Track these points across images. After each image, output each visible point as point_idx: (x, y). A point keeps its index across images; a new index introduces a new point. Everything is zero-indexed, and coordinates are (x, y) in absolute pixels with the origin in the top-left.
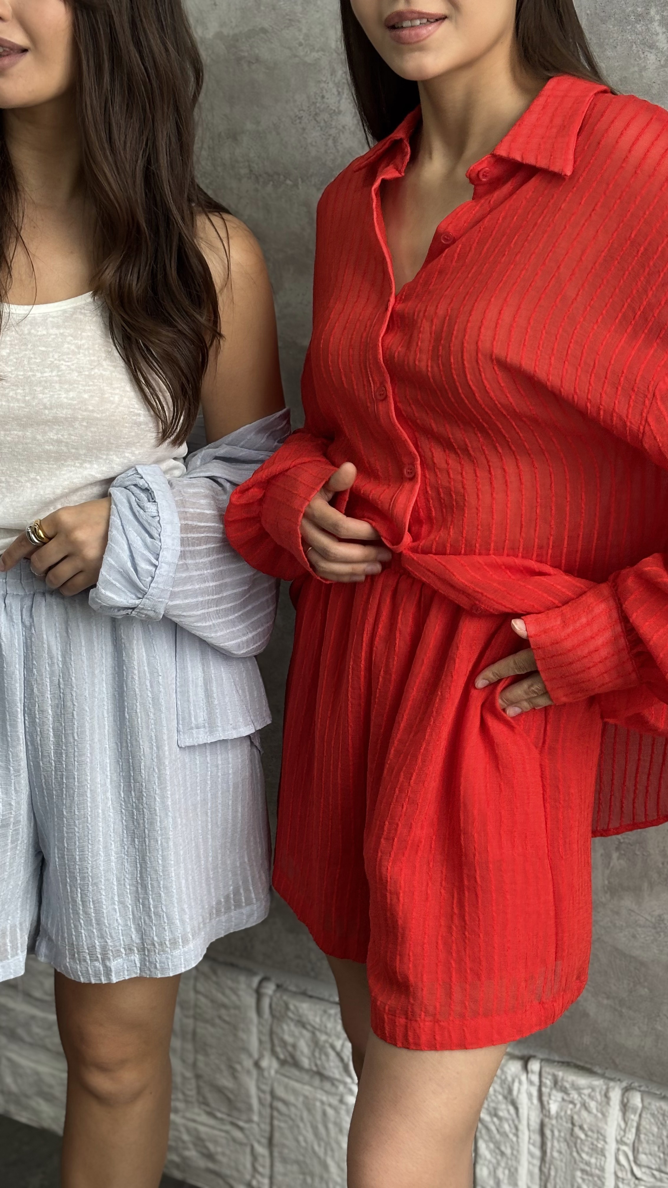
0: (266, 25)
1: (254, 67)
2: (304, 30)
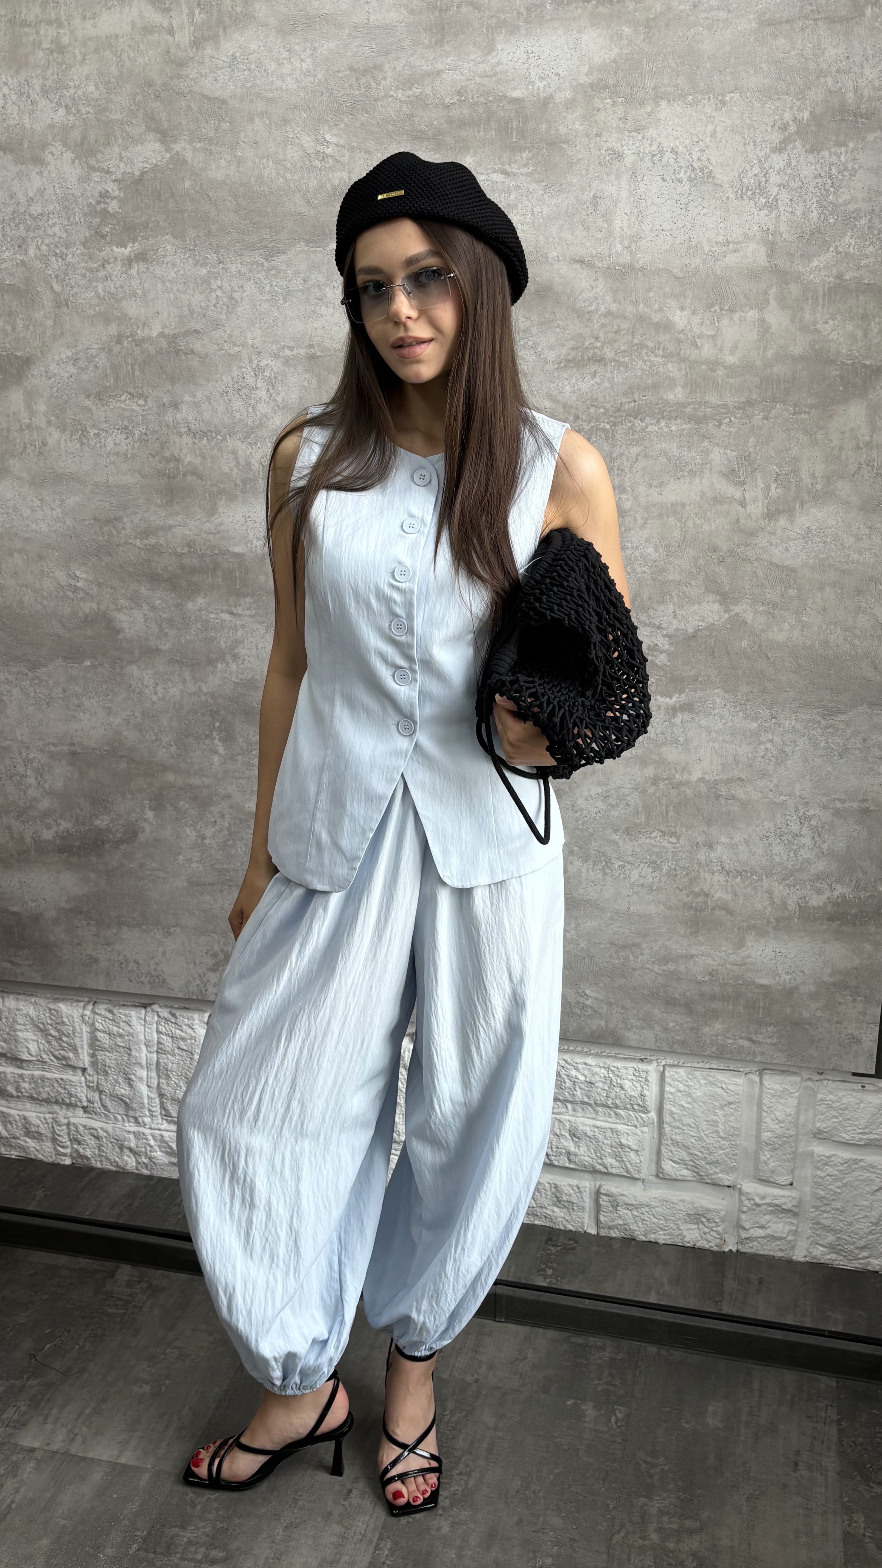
0: (199, 329)
1: (189, 357)
2: (228, 332)
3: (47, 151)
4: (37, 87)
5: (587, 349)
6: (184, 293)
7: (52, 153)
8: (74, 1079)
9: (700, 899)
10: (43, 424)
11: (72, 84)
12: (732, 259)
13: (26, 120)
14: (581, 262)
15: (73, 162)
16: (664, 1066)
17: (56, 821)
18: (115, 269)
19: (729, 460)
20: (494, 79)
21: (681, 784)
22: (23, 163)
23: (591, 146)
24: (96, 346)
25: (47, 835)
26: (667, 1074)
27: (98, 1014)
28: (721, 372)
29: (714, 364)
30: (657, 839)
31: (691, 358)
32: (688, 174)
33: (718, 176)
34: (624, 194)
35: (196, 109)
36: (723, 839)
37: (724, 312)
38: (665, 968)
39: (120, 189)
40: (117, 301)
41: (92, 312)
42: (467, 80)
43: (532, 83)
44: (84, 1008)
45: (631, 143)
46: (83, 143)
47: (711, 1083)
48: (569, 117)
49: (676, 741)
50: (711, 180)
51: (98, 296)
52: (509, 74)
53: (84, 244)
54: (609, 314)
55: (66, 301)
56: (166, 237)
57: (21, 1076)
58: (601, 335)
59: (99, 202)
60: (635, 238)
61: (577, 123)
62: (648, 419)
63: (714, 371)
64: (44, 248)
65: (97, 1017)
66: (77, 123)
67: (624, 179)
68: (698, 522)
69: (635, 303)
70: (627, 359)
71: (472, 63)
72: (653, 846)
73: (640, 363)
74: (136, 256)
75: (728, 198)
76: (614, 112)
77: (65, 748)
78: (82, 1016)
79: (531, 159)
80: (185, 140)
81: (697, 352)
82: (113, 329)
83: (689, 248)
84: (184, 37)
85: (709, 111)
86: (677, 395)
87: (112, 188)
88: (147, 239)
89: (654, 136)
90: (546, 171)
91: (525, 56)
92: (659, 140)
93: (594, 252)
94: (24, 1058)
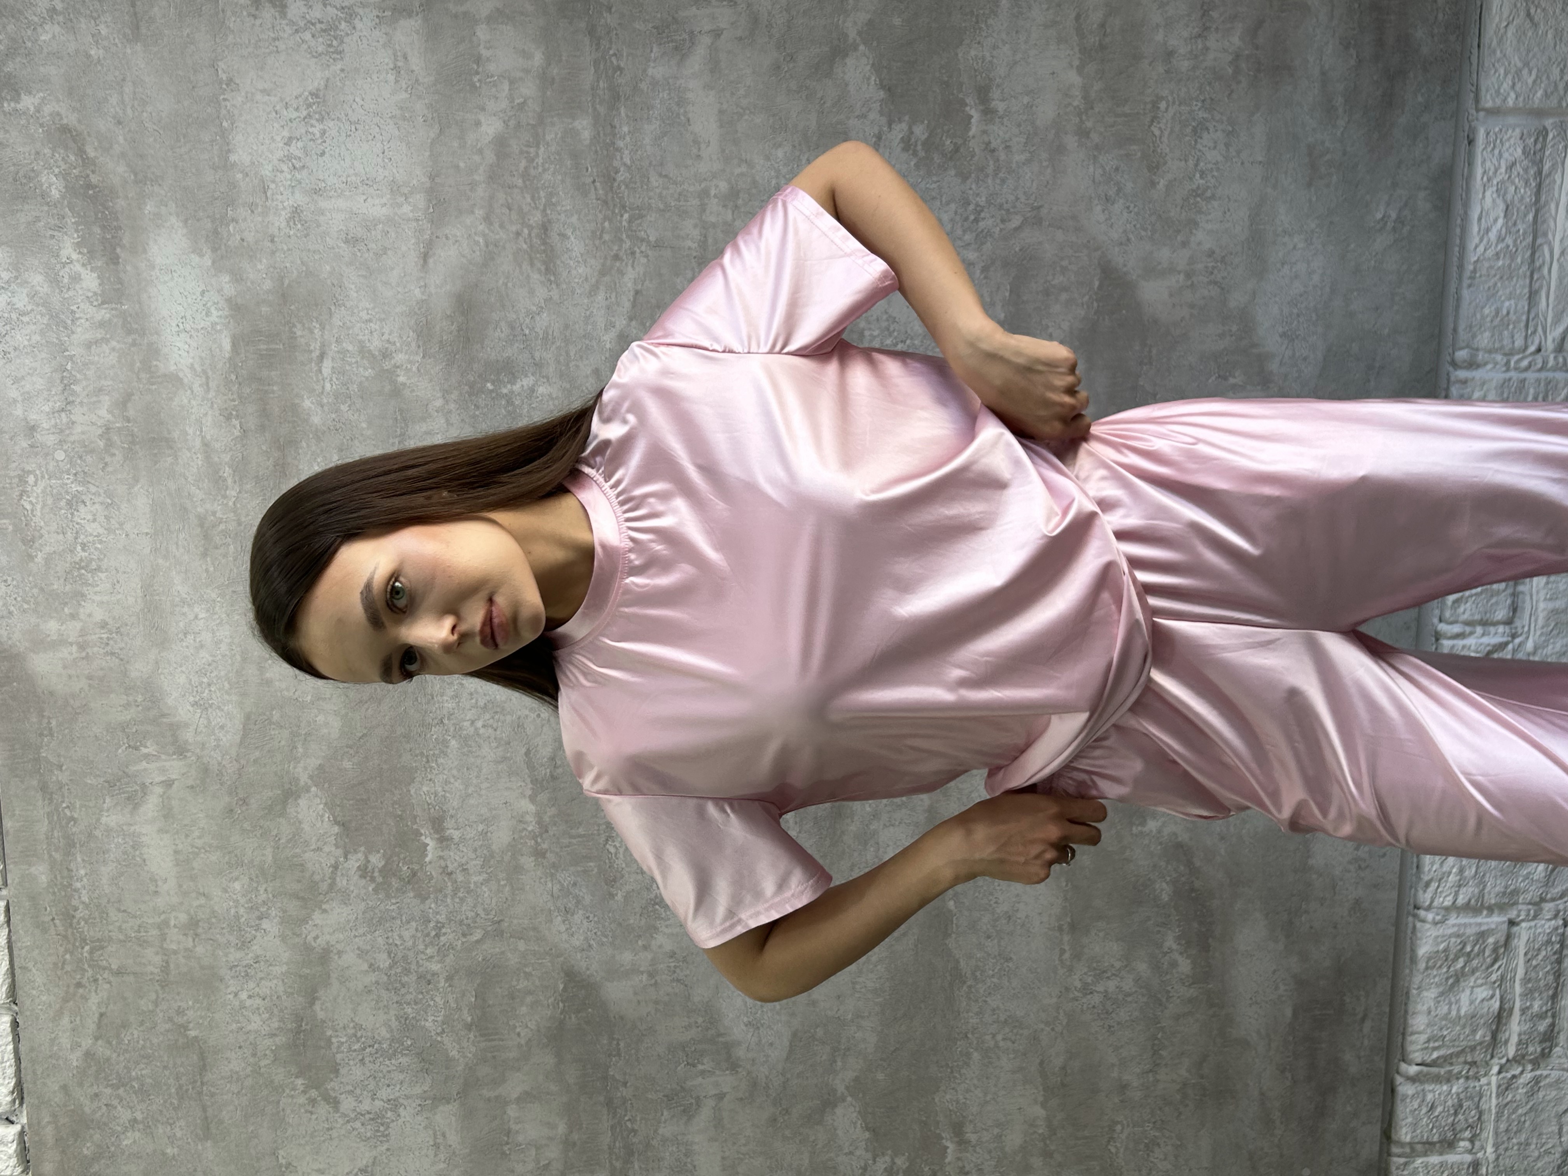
3: (313, 944)
4: (239, 955)
5: (531, 247)
6: (480, 771)
7: (316, 938)
8: (1524, 938)
9: (1243, 65)
10: (649, 956)
11: (233, 911)
12: (416, 62)
13: (277, 970)
14: (425, 257)
15: (325, 911)
16: (1477, 110)
17: (1165, 954)
18: (454, 857)
19: (664, 53)
20: (210, 373)
21: (1085, 98)
22: (329, 977)
23: (285, 248)
24: (550, 885)
25: (1185, 966)
26: (1489, 104)
27: (1432, 902)
28: (555, 71)
29: (545, 80)
30: (1163, 127)
31: (538, 109)
32: (314, 122)
33: (316, 84)
34: (341, 203)
35: (257, 754)
36: (1159, 37)
37: (480, 69)
38: (1340, 110)
39: (356, 852)
40: (492, 857)
41: (507, 889)
42: (212, 407)
43: (214, 325)
44: (1423, 921)
45: (280, 197)
46: (303, 898)
47: (1500, 41)
48: (251, 276)
49: (1029, 106)
50: (321, 94)
51: (487, 881)
52: (203, 355)
53: (424, 899)
54: (487, 219)
55: (494, 923)
56: (413, 791)
57: (1523, 1011)
58: (514, 228)
59: (373, 879)
60: (395, 188)
61: (259, 267)
62: (616, 163)
63: (553, 79)
64: (429, 951)
65: (1435, 904)
66: (279, 905)
67: (323, 204)
68: (742, 92)
69: (473, 185)
70: (542, 194)
71: (193, 402)
72: (1172, 131)
73: (547, 176)
74: (437, 831)
75: (342, 70)
76: (245, 220)
77: (1066, 938)
78: (1435, 923)
79: (303, 325)
80: (295, 768)
81: (530, 102)
82: (528, 862)
83: (404, 119)
84: (175, 767)
85: (240, 99)
86: (584, 127)
87: (354, 862)
88: (415, 817)
89: (270, 169)
90: (317, 305)
91: (183, 335)
92: (276, 162)
93: (413, 241)
94: (1497, 1005)
